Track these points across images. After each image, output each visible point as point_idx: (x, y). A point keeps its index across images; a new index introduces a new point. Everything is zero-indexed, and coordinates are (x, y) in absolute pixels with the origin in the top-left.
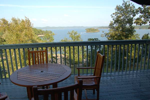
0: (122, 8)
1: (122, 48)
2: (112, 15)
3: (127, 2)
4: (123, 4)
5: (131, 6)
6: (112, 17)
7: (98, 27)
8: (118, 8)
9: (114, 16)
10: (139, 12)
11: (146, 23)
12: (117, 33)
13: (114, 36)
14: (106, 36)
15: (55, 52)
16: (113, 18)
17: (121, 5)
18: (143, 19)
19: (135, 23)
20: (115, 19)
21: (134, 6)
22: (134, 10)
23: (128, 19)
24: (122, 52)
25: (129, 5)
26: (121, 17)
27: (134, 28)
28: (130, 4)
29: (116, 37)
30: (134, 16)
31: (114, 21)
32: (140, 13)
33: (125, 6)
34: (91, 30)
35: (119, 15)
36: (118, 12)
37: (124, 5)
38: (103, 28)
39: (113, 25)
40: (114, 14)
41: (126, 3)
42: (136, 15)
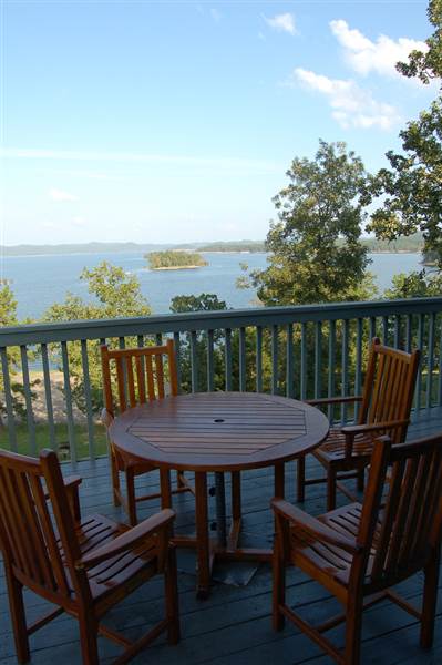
0: (317, 169)
1: (325, 330)
2: (277, 197)
3: (335, 147)
4: (319, 155)
5: (349, 161)
6: (278, 205)
7: (198, 246)
8: (302, 171)
9: (284, 200)
10: (383, 190)
11: (410, 232)
12: (302, 269)
13: (290, 286)
14: (255, 284)
15: (20, 363)
16: (282, 209)
17: (312, 159)
18: (399, 214)
19: (368, 229)
20: (291, 215)
21: (361, 165)
22: (363, 181)
23: (338, 215)
24: (327, 347)
25: (344, 158)
26: (312, 205)
27: (364, 251)
28: (347, 154)
29: (297, 287)
30: (365, 201)
31: (284, 223)
32: (387, 190)
33: (324, 164)
34: (169, 259)
35: (305, 196)
36: (303, 186)
37: (324, 159)
38: (223, 250)
39: (284, 237)
40: (284, 193)
41: (331, 152)
42: (374, 199)
